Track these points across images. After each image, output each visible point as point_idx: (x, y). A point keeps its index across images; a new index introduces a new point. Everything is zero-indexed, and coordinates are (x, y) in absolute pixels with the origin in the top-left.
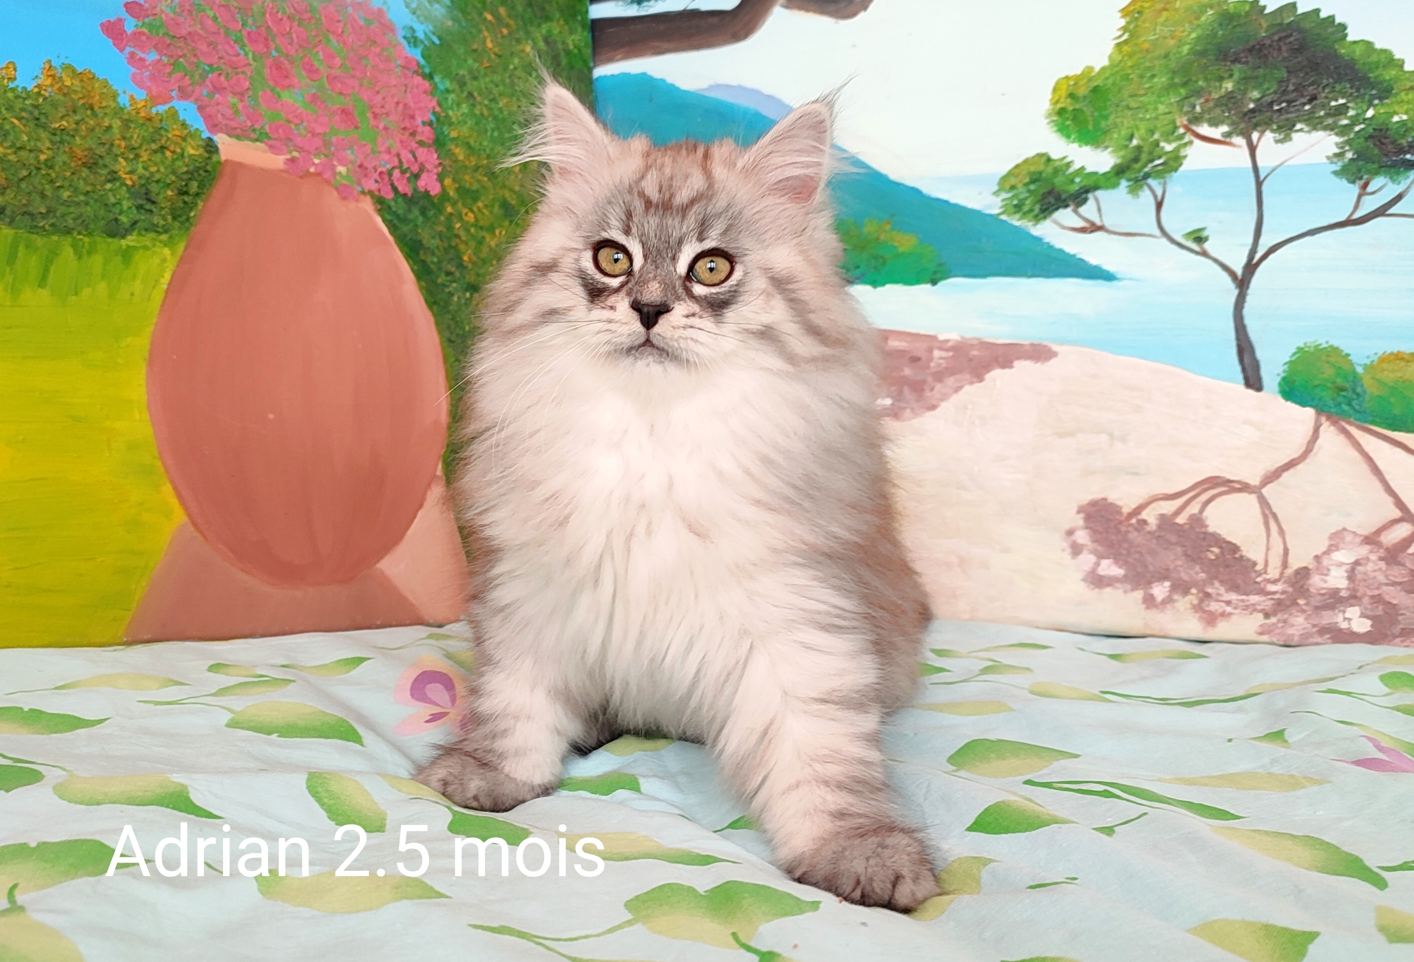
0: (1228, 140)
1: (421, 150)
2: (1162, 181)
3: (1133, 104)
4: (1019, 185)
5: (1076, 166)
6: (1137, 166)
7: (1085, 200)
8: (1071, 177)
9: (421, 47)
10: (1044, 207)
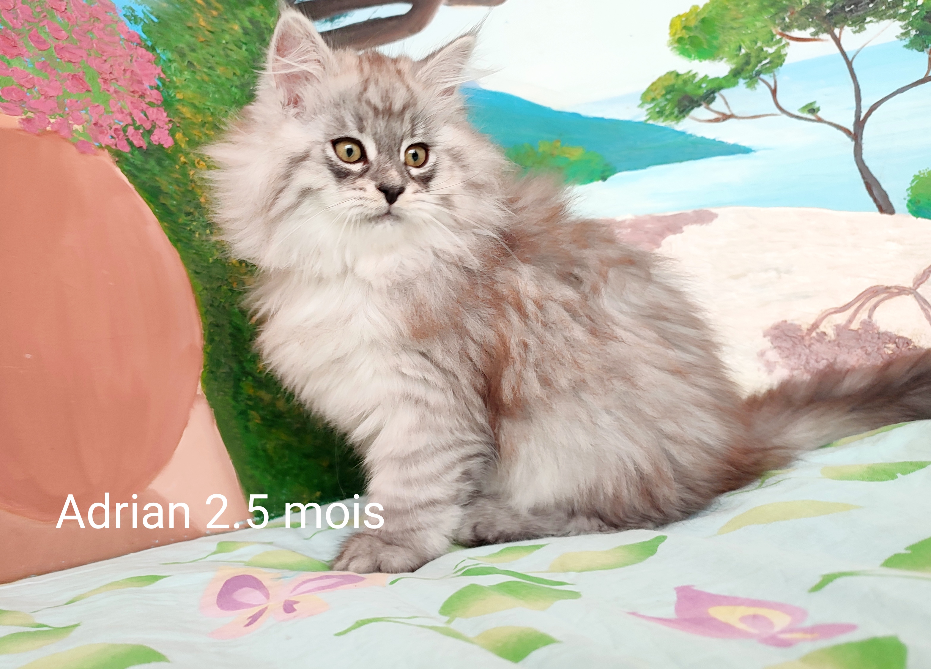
0: (816, 37)
1: (151, 109)
2: (772, 75)
3: (735, 25)
4: (659, 97)
5: (701, 76)
6: (749, 68)
7: (714, 99)
8: (698, 84)
9: (142, 23)
10: (682, 109)
